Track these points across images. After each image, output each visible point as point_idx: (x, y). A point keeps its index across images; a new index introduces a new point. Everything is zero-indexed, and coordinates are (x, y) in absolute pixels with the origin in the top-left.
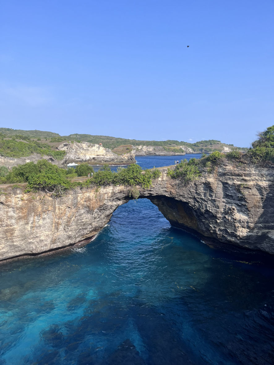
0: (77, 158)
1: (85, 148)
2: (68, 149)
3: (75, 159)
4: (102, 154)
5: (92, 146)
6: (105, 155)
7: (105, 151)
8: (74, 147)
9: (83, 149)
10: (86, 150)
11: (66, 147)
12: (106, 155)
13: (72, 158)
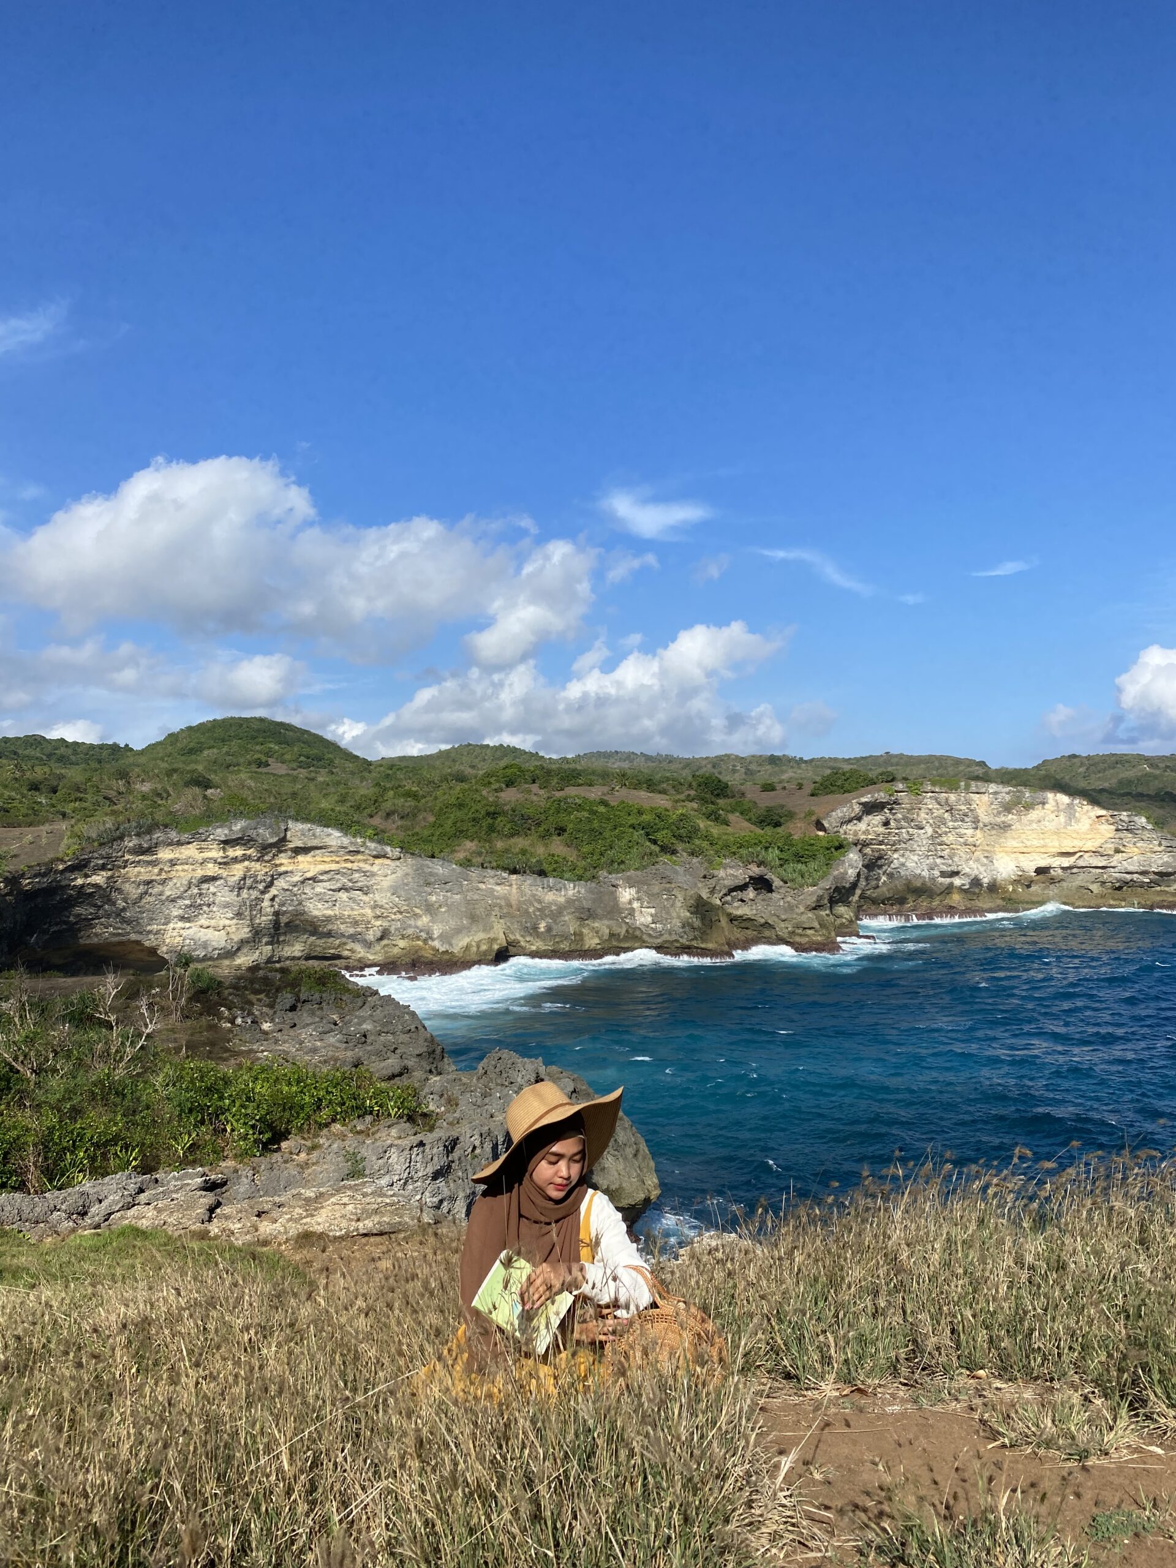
0: (943, 874)
1: (984, 818)
2: (893, 824)
3: (934, 879)
4: (1090, 845)
5: (1029, 807)
6: (1109, 848)
7: (1107, 830)
8: (923, 815)
9: (976, 821)
10: (993, 826)
11: (877, 819)
12: (1117, 851)
13: (918, 872)
